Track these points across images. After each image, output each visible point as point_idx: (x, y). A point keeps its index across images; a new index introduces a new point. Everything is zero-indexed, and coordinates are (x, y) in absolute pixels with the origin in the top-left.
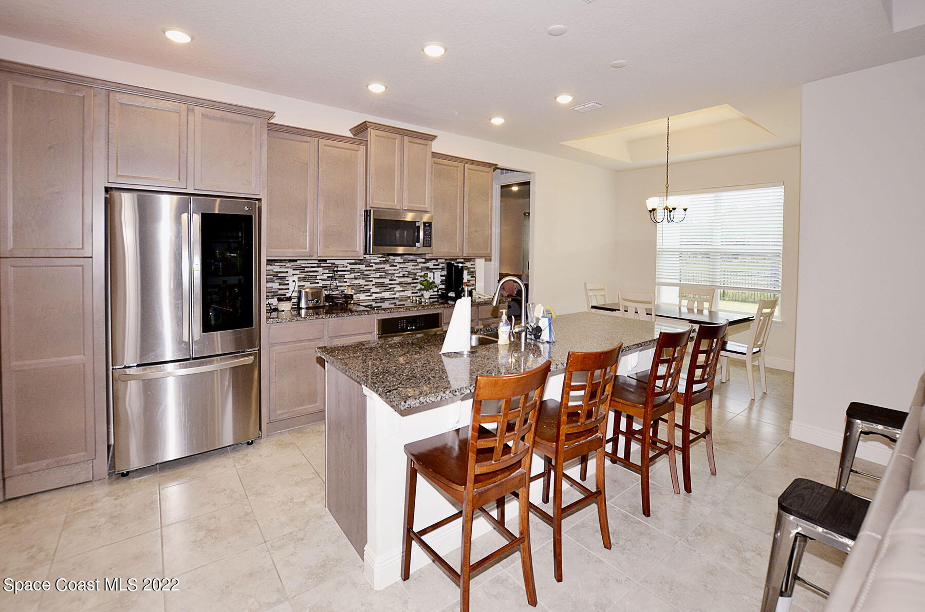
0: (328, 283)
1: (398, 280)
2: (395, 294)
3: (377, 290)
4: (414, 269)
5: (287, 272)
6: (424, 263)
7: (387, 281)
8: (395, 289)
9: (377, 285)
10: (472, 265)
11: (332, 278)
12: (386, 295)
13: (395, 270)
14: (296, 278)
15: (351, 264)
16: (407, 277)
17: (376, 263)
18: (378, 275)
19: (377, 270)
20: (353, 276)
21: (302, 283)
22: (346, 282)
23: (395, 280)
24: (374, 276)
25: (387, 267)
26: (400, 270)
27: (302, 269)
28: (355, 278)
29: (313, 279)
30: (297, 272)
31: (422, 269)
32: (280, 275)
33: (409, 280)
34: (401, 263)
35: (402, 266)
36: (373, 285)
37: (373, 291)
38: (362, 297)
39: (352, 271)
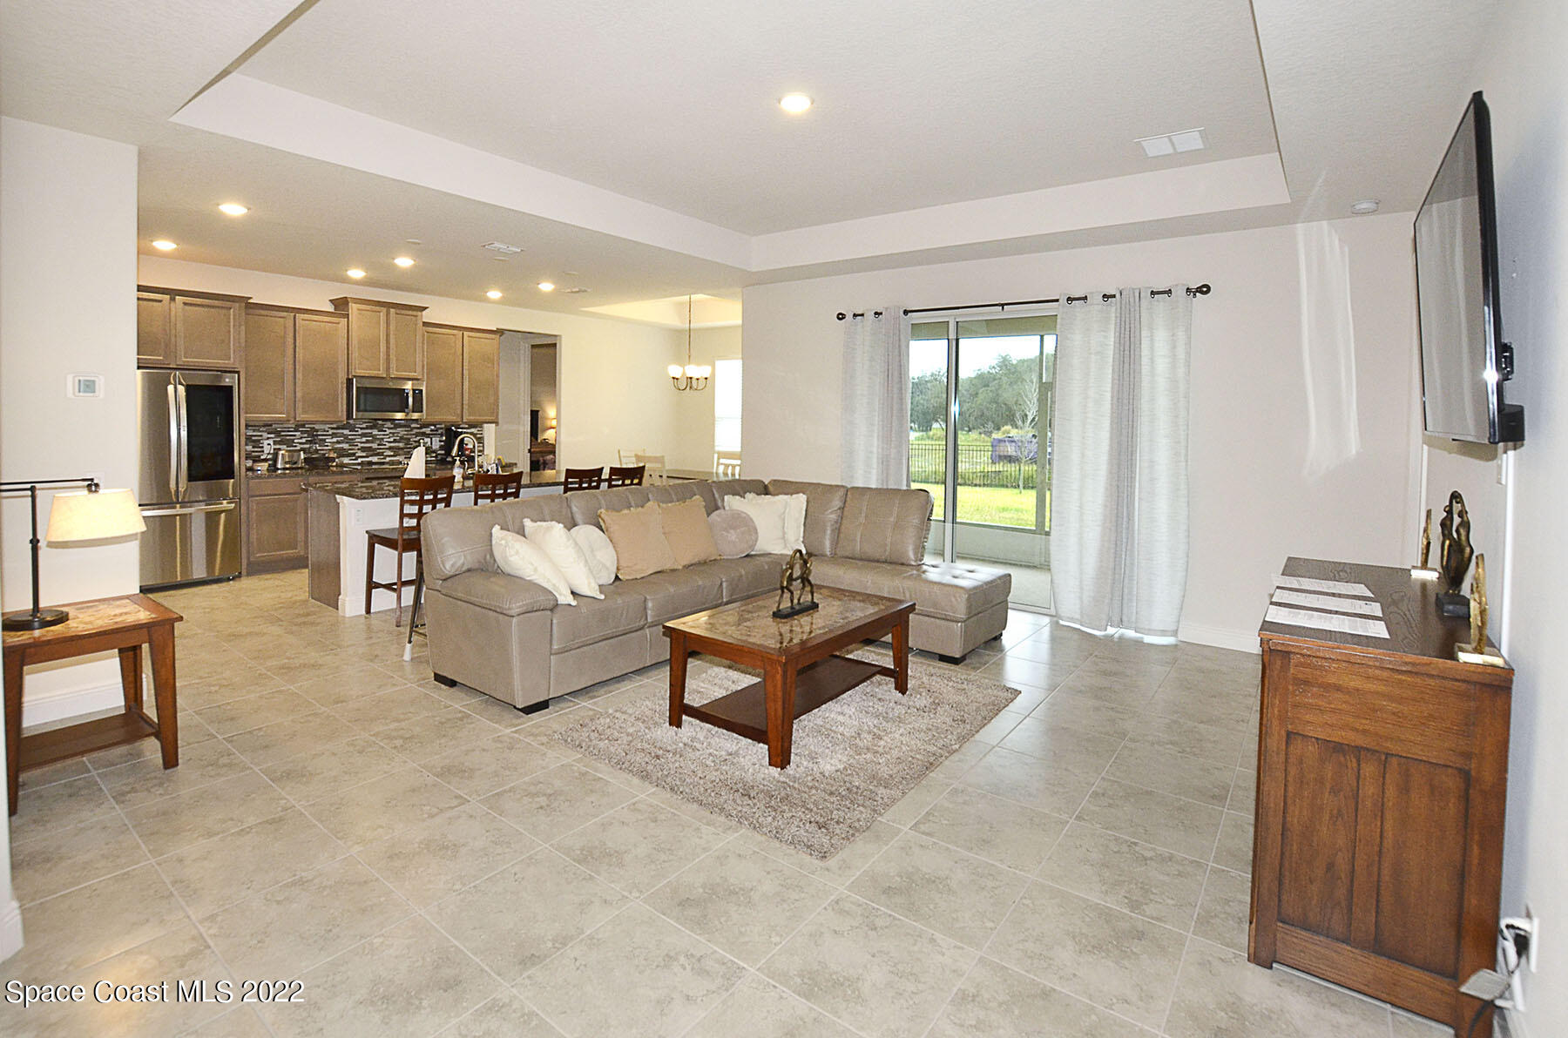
0: (308, 446)
1: (388, 445)
2: (385, 458)
3: (364, 454)
5: (261, 436)
6: (418, 428)
7: (375, 446)
8: (385, 454)
9: (363, 449)
11: (310, 442)
12: (375, 459)
13: (384, 435)
14: (271, 442)
15: (333, 428)
16: (399, 442)
17: (361, 429)
18: (364, 439)
20: (335, 440)
21: (278, 447)
22: (327, 446)
24: (359, 440)
25: (375, 432)
26: (391, 435)
27: (277, 433)
28: (338, 442)
29: (290, 443)
30: (272, 436)
31: (418, 435)
32: (253, 438)
33: (401, 445)
34: (391, 428)
35: (391, 431)
36: (358, 449)
37: (358, 454)
38: (346, 460)
39: (333, 435)
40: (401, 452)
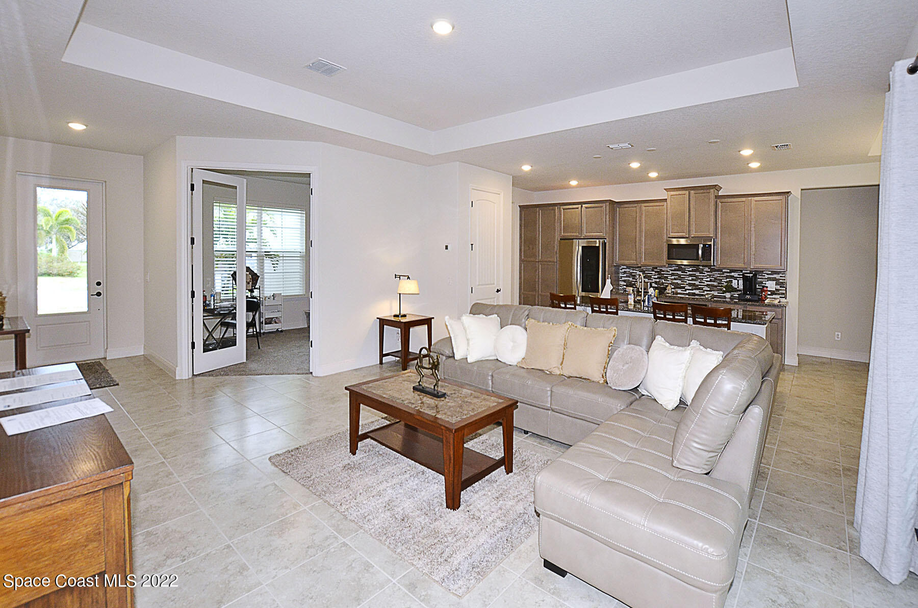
0: (658, 280)
2: (703, 292)
4: (720, 277)
6: (728, 272)
7: (697, 283)
8: (704, 289)
9: (690, 285)
10: (781, 277)
12: (697, 292)
13: (703, 276)
15: (672, 270)
16: (714, 282)
18: (690, 278)
19: (690, 275)
20: (673, 277)
22: (669, 281)
23: (704, 283)
24: (688, 279)
25: (698, 274)
26: (708, 276)
28: (675, 279)
31: (727, 277)
33: (715, 284)
34: (708, 272)
35: (708, 274)
36: (687, 284)
37: (687, 287)
38: (679, 291)
39: (673, 274)
40: (715, 289)
